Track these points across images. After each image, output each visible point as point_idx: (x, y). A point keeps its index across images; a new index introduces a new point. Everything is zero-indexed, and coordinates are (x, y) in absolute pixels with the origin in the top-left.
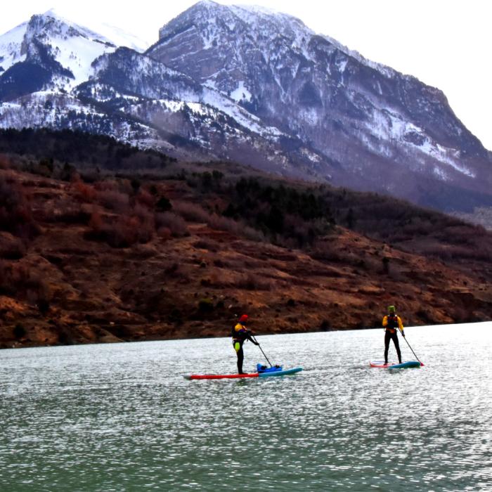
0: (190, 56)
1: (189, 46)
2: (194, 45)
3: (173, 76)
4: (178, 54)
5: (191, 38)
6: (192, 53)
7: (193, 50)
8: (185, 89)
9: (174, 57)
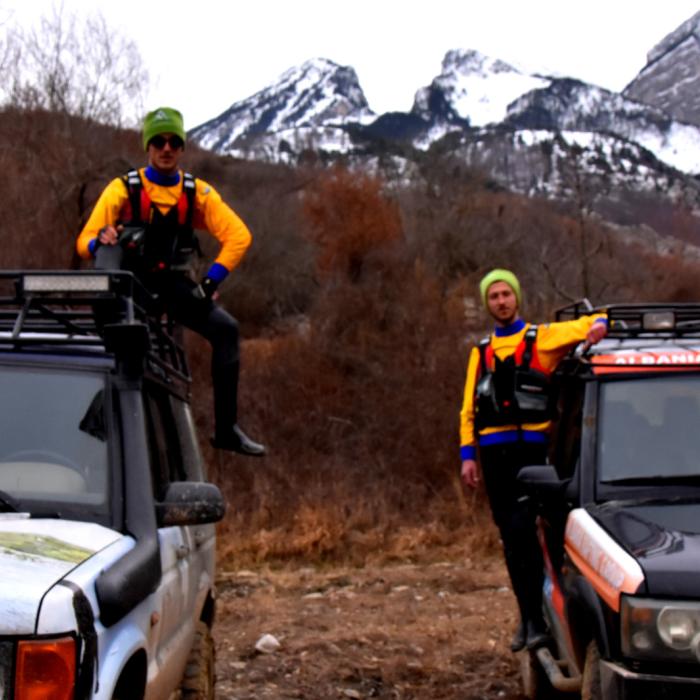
0: (686, 85)
1: (684, 70)
2: (692, 66)
3: (631, 112)
4: (669, 84)
5: (688, 56)
6: (689, 80)
7: (690, 75)
8: (645, 128)
9: (661, 90)
